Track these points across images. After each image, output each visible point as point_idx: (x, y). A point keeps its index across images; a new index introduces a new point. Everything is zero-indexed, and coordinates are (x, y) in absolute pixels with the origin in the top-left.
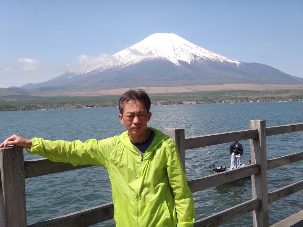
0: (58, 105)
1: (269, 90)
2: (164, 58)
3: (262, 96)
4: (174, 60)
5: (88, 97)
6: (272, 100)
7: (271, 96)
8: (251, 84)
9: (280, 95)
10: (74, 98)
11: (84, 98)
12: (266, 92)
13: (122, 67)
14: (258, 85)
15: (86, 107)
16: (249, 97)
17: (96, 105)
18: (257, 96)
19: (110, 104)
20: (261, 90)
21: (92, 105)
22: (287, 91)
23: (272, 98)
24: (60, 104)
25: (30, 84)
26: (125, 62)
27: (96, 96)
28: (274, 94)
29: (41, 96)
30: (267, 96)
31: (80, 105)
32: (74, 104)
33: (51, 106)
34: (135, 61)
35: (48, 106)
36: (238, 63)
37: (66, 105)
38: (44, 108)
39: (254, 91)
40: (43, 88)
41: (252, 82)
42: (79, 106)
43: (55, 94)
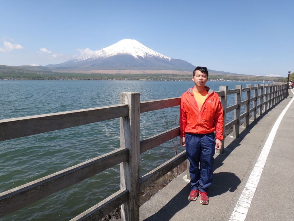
0: (68, 78)
1: (185, 74)
2: (129, 54)
3: (181, 77)
4: (135, 55)
5: (85, 74)
6: (187, 80)
7: (186, 78)
10: (77, 74)
11: (83, 74)
13: (105, 58)
14: (179, 72)
15: (84, 79)
16: (175, 78)
17: (90, 79)
18: (179, 78)
19: (98, 78)
20: (181, 74)
21: (88, 78)
24: (70, 77)
25: (51, 65)
26: (107, 55)
27: (90, 73)
29: (58, 72)
30: (184, 77)
31: (81, 78)
32: (78, 78)
33: (64, 78)
34: (113, 55)
35: (62, 78)
36: (170, 59)
37: (73, 78)
38: (60, 79)
39: (177, 75)
40: (59, 67)
41: (177, 70)
42: (80, 79)
43: (66, 71)
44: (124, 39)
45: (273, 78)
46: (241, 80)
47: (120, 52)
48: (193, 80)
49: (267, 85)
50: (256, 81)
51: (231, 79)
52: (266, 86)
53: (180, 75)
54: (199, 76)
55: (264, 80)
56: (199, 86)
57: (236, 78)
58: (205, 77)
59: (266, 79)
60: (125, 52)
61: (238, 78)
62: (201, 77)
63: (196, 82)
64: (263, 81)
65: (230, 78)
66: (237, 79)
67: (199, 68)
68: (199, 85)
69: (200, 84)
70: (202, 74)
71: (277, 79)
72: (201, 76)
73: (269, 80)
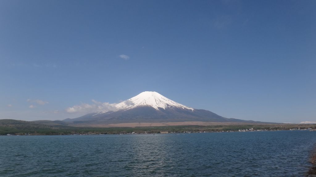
0: (84, 132)
1: (211, 125)
2: (150, 106)
3: (206, 129)
4: (155, 106)
5: (103, 128)
6: (213, 132)
7: (211, 129)
8: (200, 122)
9: (217, 128)
10: (94, 128)
11: (101, 128)
12: (209, 127)
14: (204, 123)
15: (101, 134)
16: (199, 129)
17: (108, 133)
18: (204, 129)
19: (116, 132)
21: (105, 133)
22: (221, 126)
23: (213, 130)
24: (86, 132)
25: (68, 119)
26: (127, 107)
27: (108, 127)
28: (213, 128)
29: (74, 126)
30: (210, 129)
31: (97, 132)
32: (94, 132)
34: (133, 107)
35: (78, 133)
36: (193, 109)
37: (89, 133)
38: (75, 134)
39: (202, 126)
40: (76, 122)
41: (201, 121)
43: (83, 126)
44: (144, 91)
45: (308, 125)
46: (273, 129)
47: (140, 105)
50: (290, 129)
51: (262, 129)
53: (205, 126)
55: (299, 128)
57: (267, 127)
60: (145, 104)
61: (270, 127)
65: (261, 127)
71: (313, 126)
73: (305, 128)
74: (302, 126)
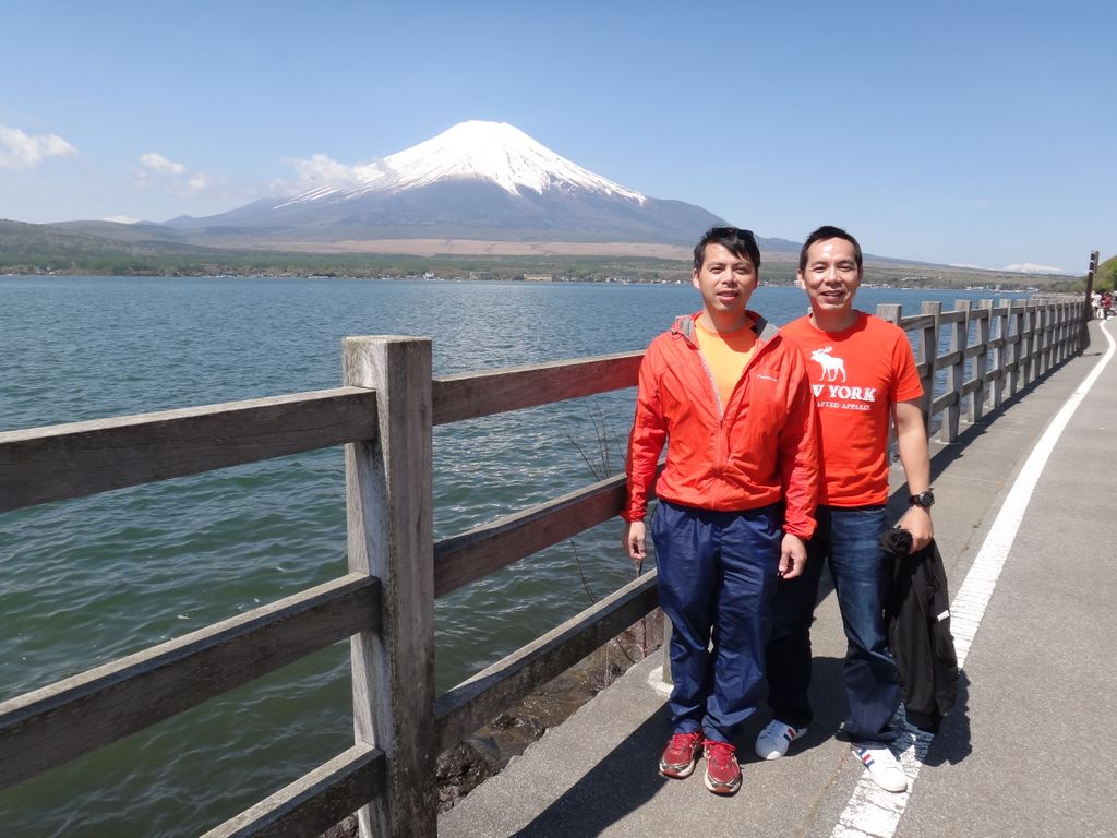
0: (252, 269)
2: (486, 177)
3: (685, 271)
4: (508, 185)
5: (319, 255)
8: (665, 246)
10: (286, 254)
11: (310, 256)
13: (394, 192)
14: (679, 249)
15: (315, 275)
16: (661, 272)
17: (337, 273)
18: (677, 272)
19: (368, 271)
20: (684, 259)
21: (328, 272)
24: (256, 266)
25: (186, 218)
27: (336, 252)
29: (212, 246)
31: (301, 270)
32: (289, 269)
33: (235, 269)
34: (423, 180)
35: (228, 269)
36: (642, 199)
37: (269, 270)
38: (221, 273)
39: (670, 261)
40: (216, 228)
41: (668, 241)
42: (299, 275)
43: (243, 244)
44: (466, 121)
45: (1032, 276)
46: (910, 283)
47: (452, 172)
48: (696, 283)
49: (1005, 306)
50: (969, 289)
51: (875, 280)
52: (1000, 307)
53: (680, 262)
54: (721, 267)
55: (998, 286)
56: (723, 312)
57: (892, 277)
58: (745, 271)
59: (1008, 281)
60: (469, 171)
61: (901, 276)
62: (727, 275)
63: (710, 294)
64: (994, 288)
66: (895, 280)
67: (719, 234)
68: (722, 307)
69: (724, 302)
70: (732, 259)
71: (1047, 282)
72: (728, 270)
73: (1017, 285)
74: (1008, 278)
